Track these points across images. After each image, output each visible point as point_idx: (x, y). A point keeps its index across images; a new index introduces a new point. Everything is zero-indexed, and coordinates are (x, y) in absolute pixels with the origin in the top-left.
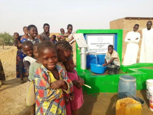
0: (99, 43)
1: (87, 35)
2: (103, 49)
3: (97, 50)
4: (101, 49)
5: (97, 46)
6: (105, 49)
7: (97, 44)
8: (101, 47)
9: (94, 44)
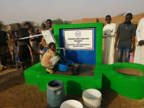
0: (77, 38)
1: (63, 30)
2: (82, 45)
3: (75, 45)
4: (79, 44)
5: (75, 41)
6: (83, 45)
7: (75, 39)
8: (79, 42)
9: (72, 39)
